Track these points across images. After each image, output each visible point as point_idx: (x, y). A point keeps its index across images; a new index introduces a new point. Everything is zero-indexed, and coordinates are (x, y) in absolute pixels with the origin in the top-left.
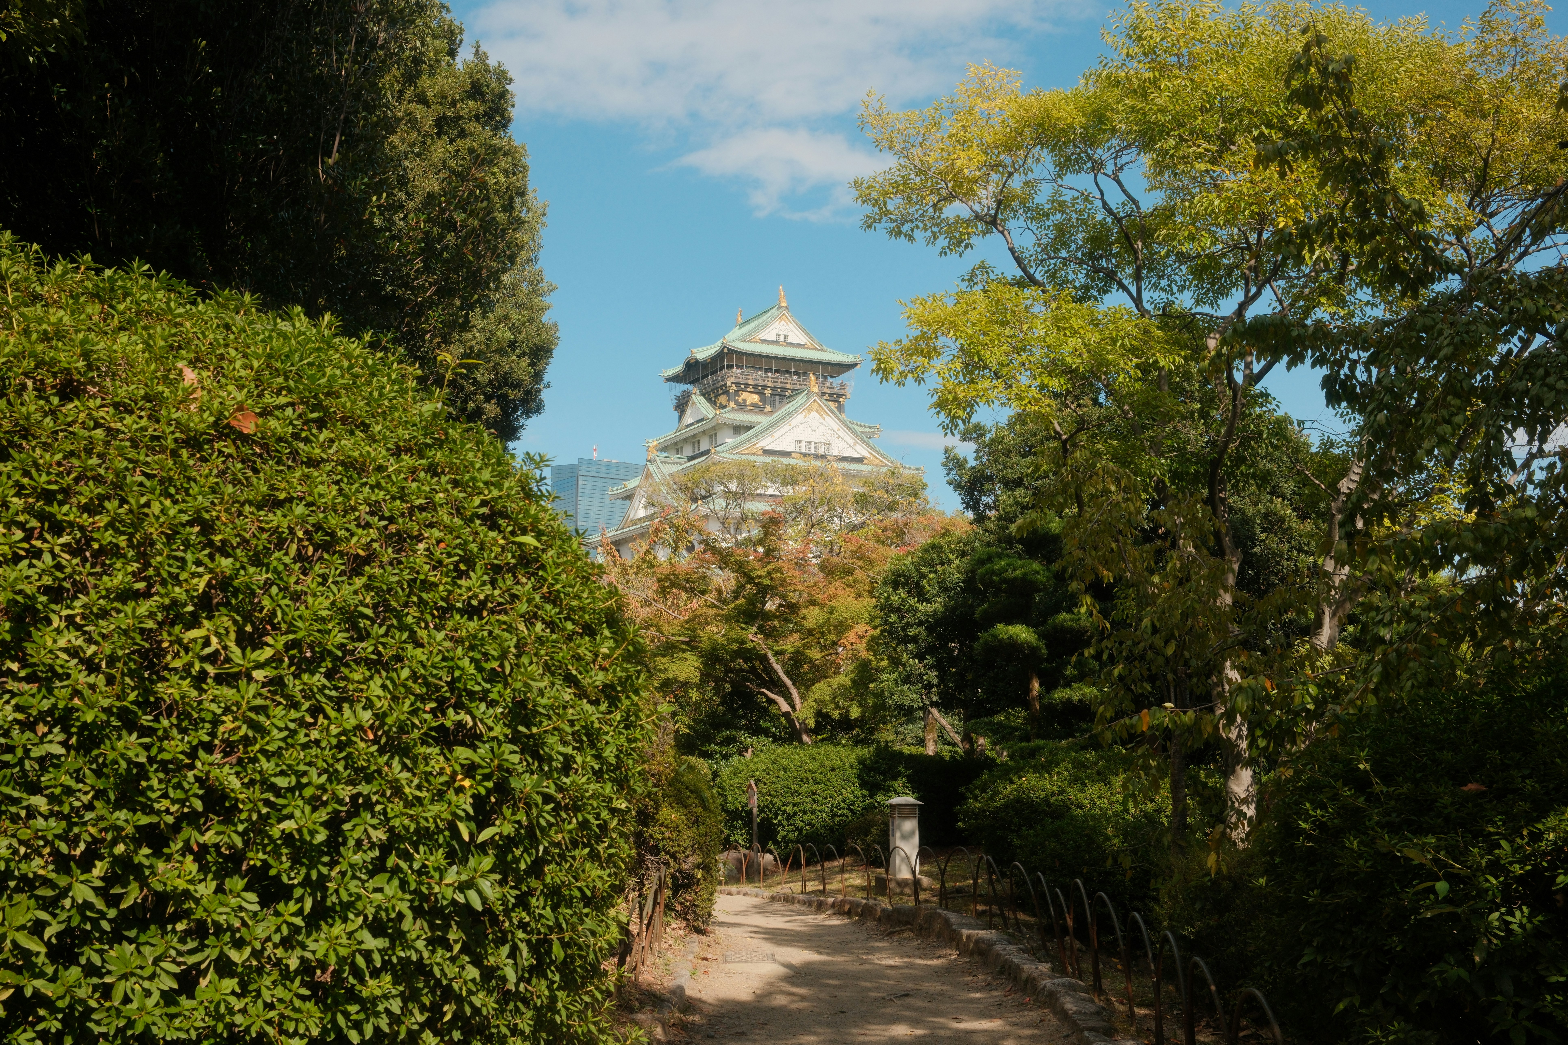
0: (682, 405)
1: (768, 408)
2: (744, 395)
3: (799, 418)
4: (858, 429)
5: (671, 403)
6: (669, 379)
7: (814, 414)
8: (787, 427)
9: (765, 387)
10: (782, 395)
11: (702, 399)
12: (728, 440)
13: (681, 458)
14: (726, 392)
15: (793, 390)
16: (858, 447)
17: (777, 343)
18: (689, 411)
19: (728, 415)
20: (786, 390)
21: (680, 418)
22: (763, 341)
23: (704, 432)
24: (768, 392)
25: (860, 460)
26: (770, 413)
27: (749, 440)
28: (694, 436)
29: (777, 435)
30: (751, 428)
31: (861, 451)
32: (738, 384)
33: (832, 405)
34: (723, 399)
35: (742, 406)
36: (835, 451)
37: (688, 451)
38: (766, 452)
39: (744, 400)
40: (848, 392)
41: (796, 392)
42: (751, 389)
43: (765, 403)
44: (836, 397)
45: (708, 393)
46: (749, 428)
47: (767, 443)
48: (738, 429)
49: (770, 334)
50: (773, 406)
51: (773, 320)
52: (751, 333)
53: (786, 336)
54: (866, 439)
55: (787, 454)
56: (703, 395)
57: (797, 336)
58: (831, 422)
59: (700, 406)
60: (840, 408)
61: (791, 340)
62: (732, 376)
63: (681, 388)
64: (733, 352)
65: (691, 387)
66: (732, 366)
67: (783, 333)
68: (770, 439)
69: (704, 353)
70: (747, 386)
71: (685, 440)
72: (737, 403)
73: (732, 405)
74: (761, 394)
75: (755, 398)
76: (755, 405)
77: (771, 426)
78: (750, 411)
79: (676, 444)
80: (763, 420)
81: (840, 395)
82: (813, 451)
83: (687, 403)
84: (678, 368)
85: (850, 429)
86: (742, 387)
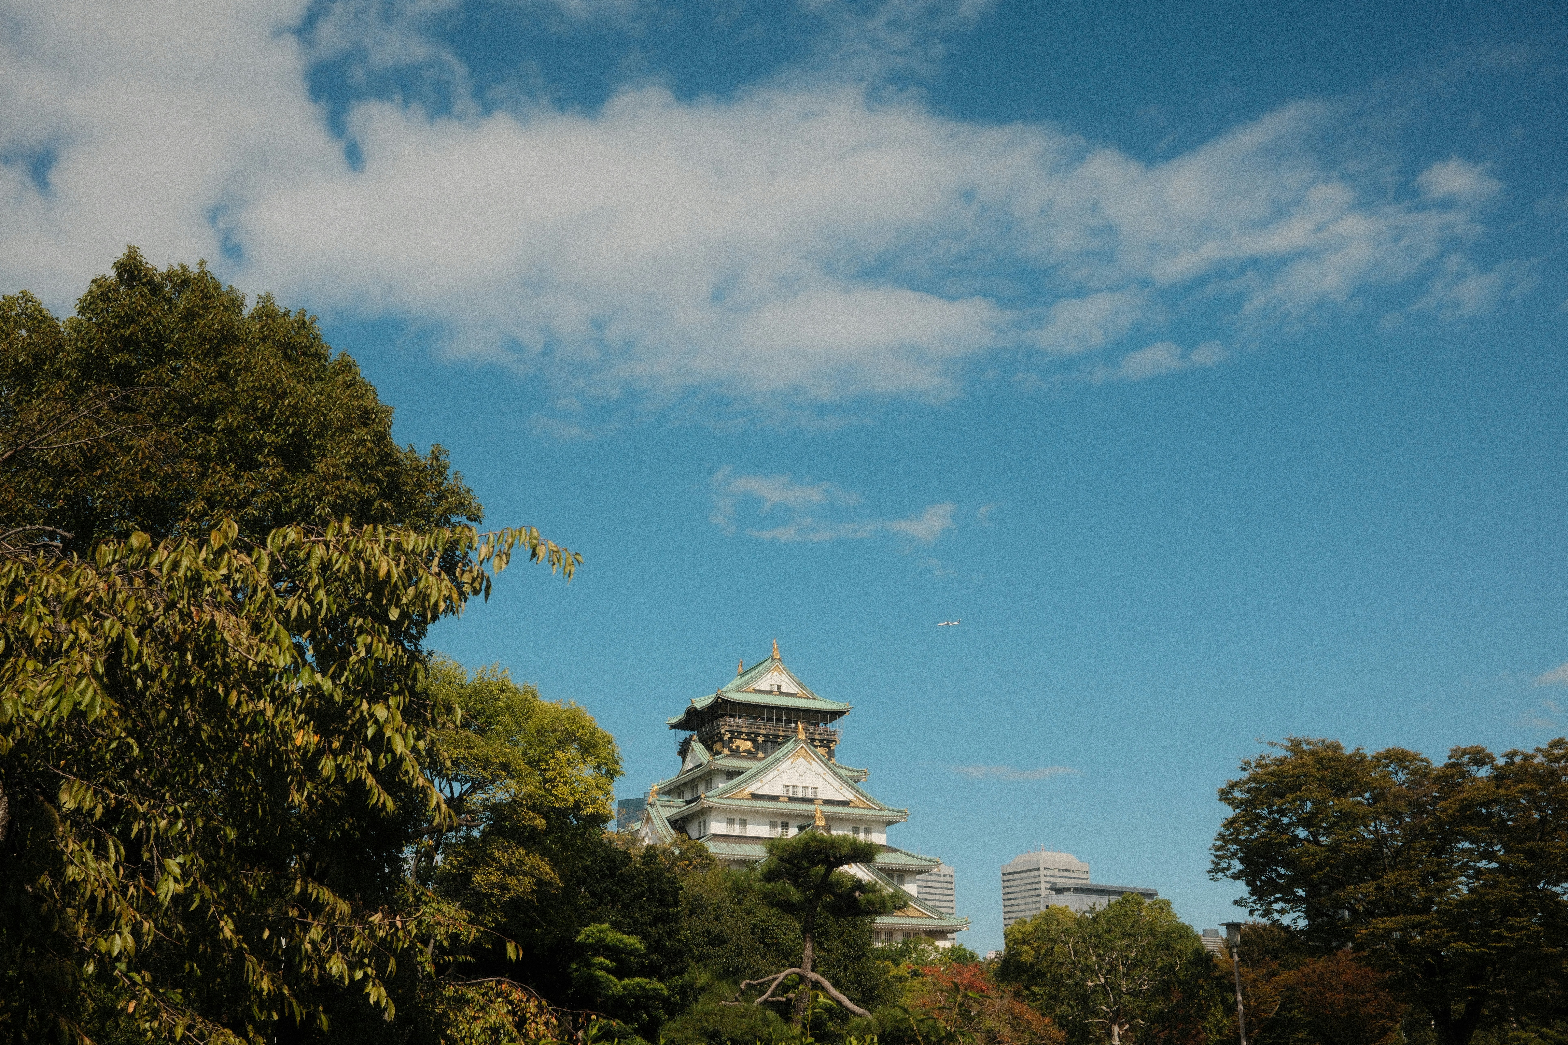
0: (684, 750)
1: (761, 754)
2: (738, 742)
3: (786, 764)
4: (844, 772)
5: (676, 749)
6: (674, 727)
7: (801, 760)
8: (775, 773)
9: (758, 734)
10: (773, 742)
11: (701, 746)
12: (721, 785)
13: (680, 802)
14: (721, 739)
15: (784, 737)
16: (844, 791)
17: (770, 692)
18: (689, 758)
19: (721, 762)
20: (778, 736)
21: (683, 762)
22: (757, 691)
23: (701, 777)
24: (761, 739)
25: (846, 804)
26: (761, 759)
27: (738, 785)
28: (693, 780)
29: (765, 780)
30: (742, 773)
31: (847, 794)
32: (731, 732)
33: (821, 751)
34: (718, 746)
35: (735, 753)
36: (823, 794)
37: (688, 796)
38: (755, 797)
39: (738, 747)
40: (837, 738)
41: (787, 738)
42: (744, 736)
43: (757, 750)
44: (827, 743)
45: (706, 740)
46: (740, 773)
47: (755, 787)
48: (731, 774)
49: (763, 684)
50: (765, 752)
51: (766, 671)
52: (746, 683)
53: (779, 686)
54: (853, 782)
55: (775, 798)
56: (701, 741)
57: (789, 686)
58: (818, 767)
59: (700, 753)
60: (831, 754)
61: (784, 690)
62: (727, 724)
63: (685, 734)
64: (726, 702)
65: (692, 733)
66: (726, 715)
67: (776, 684)
68: (758, 785)
69: (702, 702)
70: (740, 733)
71: (686, 784)
72: (731, 749)
73: (726, 752)
74: (754, 741)
75: (749, 744)
76: (748, 751)
77: (760, 772)
78: (743, 757)
79: (678, 787)
80: (754, 765)
81: (831, 741)
82: (800, 795)
83: (687, 749)
84: (680, 716)
85: (836, 774)
86: (736, 734)
